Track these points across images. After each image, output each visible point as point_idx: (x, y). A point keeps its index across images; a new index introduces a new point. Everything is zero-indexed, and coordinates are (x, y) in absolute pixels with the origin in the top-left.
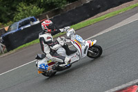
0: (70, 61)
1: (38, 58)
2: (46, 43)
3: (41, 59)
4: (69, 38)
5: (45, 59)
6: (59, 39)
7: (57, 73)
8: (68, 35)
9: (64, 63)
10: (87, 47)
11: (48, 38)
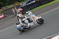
0: (30, 25)
1: (17, 24)
2: (20, 18)
3: (18, 24)
4: (30, 16)
5: (20, 25)
6: (25, 16)
7: (25, 30)
8: (29, 14)
9: (27, 26)
10: (37, 19)
11: (20, 16)
